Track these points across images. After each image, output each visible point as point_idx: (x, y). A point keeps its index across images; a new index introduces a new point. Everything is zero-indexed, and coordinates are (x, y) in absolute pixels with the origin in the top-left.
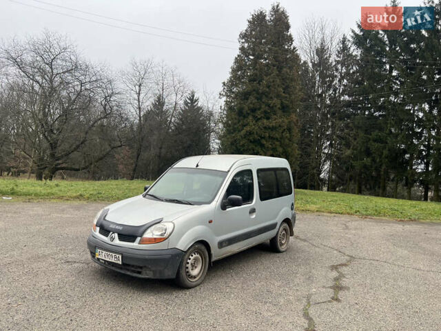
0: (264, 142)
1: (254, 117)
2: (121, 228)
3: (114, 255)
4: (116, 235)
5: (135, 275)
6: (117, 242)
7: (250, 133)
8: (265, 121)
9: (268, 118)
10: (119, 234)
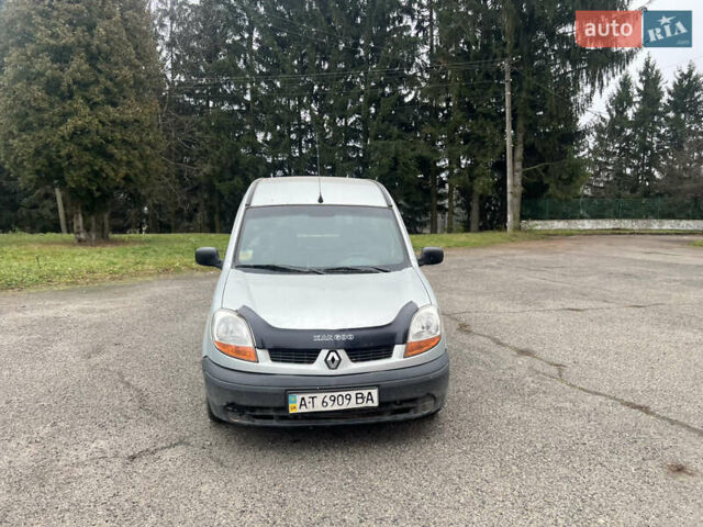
0: (111, 149)
1: (87, 100)
2: (351, 337)
3: (353, 393)
4: (342, 353)
5: (401, 417)
6: (349, 367)
7: (84, 131)
8: (111, 109)
9: (114, 105)
10: (347, 351)
